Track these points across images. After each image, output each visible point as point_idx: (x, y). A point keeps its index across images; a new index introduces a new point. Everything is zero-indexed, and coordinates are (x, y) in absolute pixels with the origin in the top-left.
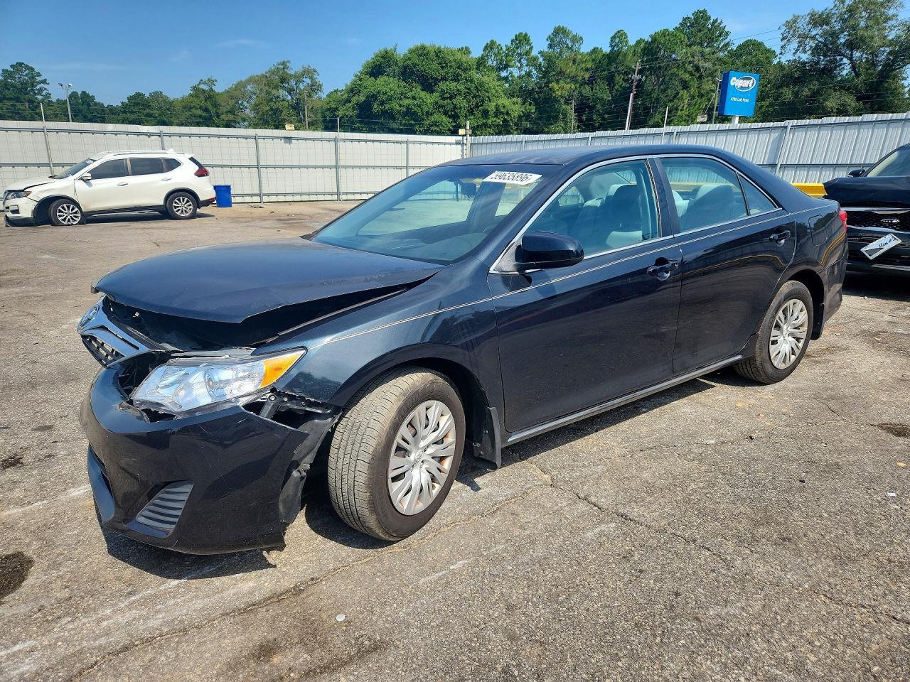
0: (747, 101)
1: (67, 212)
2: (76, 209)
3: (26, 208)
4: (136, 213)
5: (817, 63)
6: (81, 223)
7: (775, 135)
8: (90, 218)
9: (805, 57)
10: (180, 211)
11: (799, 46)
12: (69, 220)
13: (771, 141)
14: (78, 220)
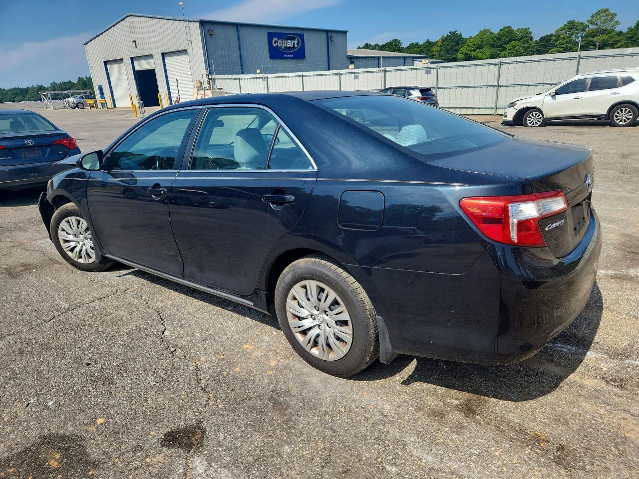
1: (533, 118)
2: (541, 116)
3: (511, 114)
4: (587, 119)
6: (540, 126)
8: (548, 122)
10: (619, 120)
12: (533, 124)
14: (539, 123)
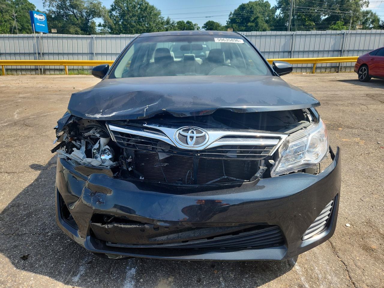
0: (44, 26)
5: (60, 12)
7: (89, 41)
9: (54, 9)
11: (50, 4)
13: (88, 43)
